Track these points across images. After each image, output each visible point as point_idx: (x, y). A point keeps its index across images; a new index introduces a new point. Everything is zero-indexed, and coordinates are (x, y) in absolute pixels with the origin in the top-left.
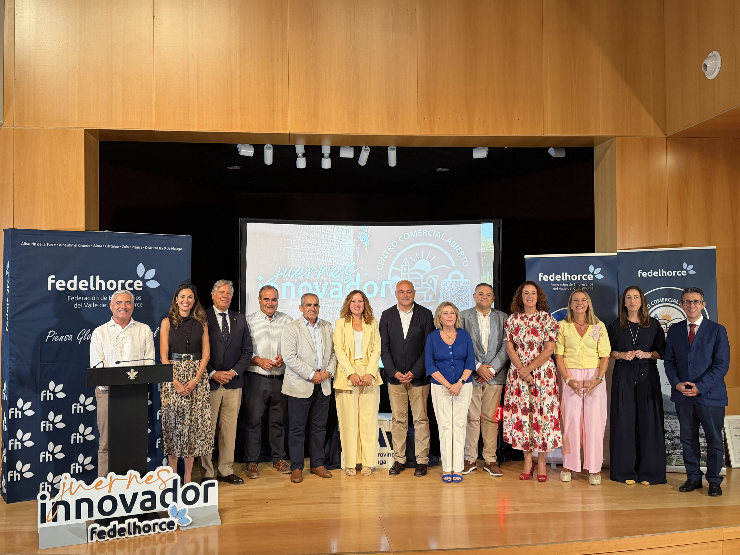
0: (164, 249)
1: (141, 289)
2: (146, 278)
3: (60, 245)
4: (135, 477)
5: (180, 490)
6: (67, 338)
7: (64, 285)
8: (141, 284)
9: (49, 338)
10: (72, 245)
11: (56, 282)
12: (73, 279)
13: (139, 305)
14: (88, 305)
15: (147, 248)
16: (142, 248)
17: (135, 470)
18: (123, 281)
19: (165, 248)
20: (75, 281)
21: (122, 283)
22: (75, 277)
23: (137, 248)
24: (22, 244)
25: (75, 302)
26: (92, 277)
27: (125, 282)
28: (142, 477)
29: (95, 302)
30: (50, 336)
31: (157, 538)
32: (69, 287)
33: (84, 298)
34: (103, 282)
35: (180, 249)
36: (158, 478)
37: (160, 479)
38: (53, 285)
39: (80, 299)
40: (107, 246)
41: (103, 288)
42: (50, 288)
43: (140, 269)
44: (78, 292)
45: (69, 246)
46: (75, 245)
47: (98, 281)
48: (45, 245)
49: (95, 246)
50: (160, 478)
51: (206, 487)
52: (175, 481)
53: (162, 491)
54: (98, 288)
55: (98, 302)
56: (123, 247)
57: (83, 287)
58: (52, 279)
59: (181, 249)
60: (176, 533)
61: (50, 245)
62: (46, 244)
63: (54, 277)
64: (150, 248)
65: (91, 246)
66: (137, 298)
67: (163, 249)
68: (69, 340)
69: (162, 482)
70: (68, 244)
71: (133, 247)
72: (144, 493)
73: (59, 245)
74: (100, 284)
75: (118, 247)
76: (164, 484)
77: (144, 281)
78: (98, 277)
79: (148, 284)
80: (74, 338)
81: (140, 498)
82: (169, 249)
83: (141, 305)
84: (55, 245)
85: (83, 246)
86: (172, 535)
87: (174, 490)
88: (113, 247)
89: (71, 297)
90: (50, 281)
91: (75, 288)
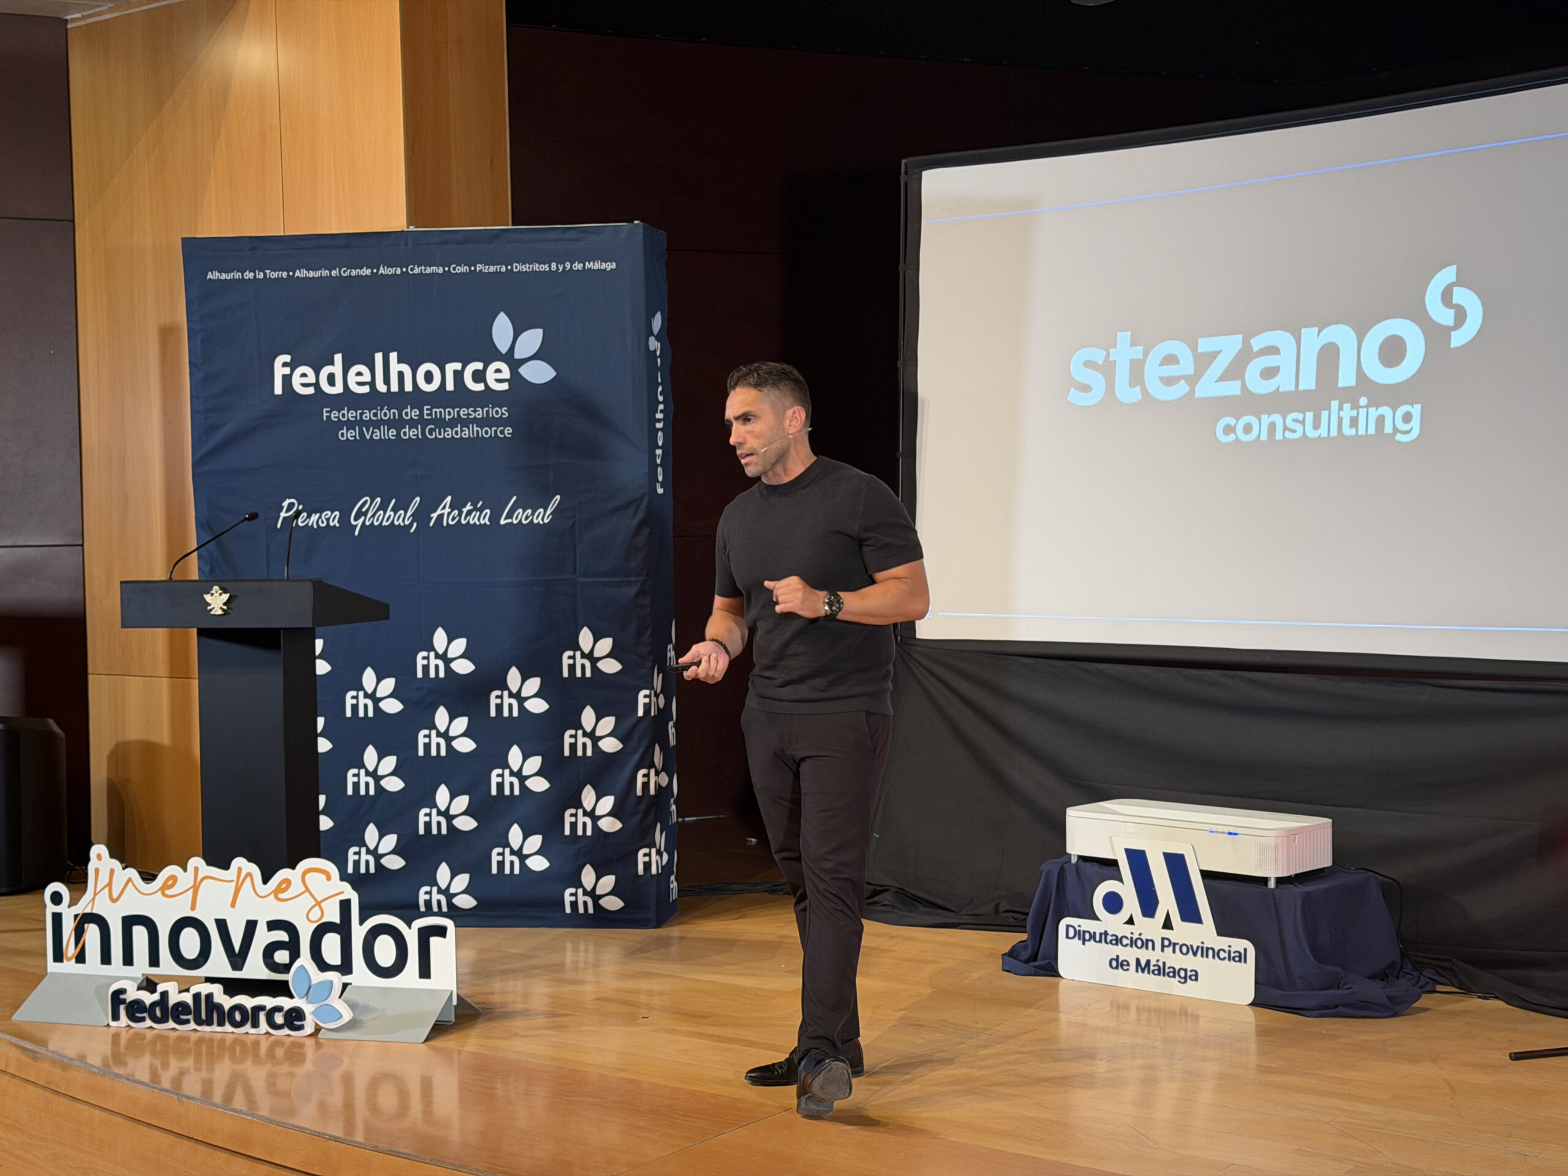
0: (564, 267)
1: (505, 386)
2: (518, 355)
3: (298, 274)
4: (248, 879)
5: (359, 932)
6: (328, 520)
7: (311, 379)
8: (506, 374)
9: (284, 518)
10: (325, 273)
11: (292, 371)
12: (332, 363)
13: (502, 432)
14: (373, 432)
15: (518, 267)
16: (503, 269)
17: (250, 860)
18: (458, 366)
19: (568, 265)
20: (337, 368)
21: (456, 372)
22: (338, 358)
23: (492, 269)
24: (210, 276)
25: (340, 424)
26: (379, 357)
27: (464, 368)
28: (265, 881)
29: (390, 424)
30: (287, 511)
31: (264, 1045)
32: (325, 387)
33: (361, 414)
34: (406, 369)
35: (610, 266)
36: (304, 889)
37: (307, 894)
38: (287, 379)
39: (351, 415)
40: (412, 269)
41: (409, 387)
42: (278, 390)
43: (502, 329)
44: (348, 398)
45: (317, 274)
46: (334, 273)
47: (395, 367)
48: (261, 276)
49: (382, 271)
50: (307, 890)
51: (425, 935)
52: (345, 905)
53: (315, 925)
54: (395, 388)
55: (397, 424)
56: (454, 269)
57: (360, 384)
58: (285, 365)
59: (614, 266)
60: (310, 1043)
61: (274, 275)
62: (265, 274)
63: (287, 358)
64: (525, 268)
65: (372, 272)
66: (497, 412)
67: (561, 268)
68: (332, 524)
69: (314, 903)
70: (315, 269)
71: (479, 267)
72: (273, 925)
73: (294, 273)
74: (401, 375)
75: (441, 270)
76: (317, 908)
77: (515, 364)
78: (393, 356)
79: (524, 371)
80: (344, 519)
81: (263, 937)
82: (578, 266)
83: (508, 431)
84: (285, 274)
85: (354, 273)
86: (298, 1045)
87: (343, 929)
88: (429, 270)
89: (330, 412)
90: (280, 371)
91: (338, 389)
